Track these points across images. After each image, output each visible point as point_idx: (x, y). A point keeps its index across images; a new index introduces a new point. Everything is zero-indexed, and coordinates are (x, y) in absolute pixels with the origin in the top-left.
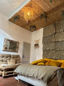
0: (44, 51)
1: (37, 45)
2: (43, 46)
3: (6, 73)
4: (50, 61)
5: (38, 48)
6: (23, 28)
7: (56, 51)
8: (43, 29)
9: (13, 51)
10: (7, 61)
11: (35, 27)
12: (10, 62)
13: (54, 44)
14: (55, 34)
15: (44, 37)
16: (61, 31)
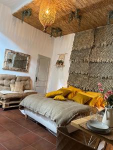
0: (72, 74)
1: (60, 63)
2: (71, 65)
3: (8, 103)
4: (76, 92)
5: (61, 67)
6: (39, 29)
7: (89, 77)
8: (74, 34)
9: (20, 71)
10: (11, 85)
11: (61, 31)
12: (14, 87)
13: (88, 64)
14: (93, 48)
15: (73, 51)
16: (102, 45)
